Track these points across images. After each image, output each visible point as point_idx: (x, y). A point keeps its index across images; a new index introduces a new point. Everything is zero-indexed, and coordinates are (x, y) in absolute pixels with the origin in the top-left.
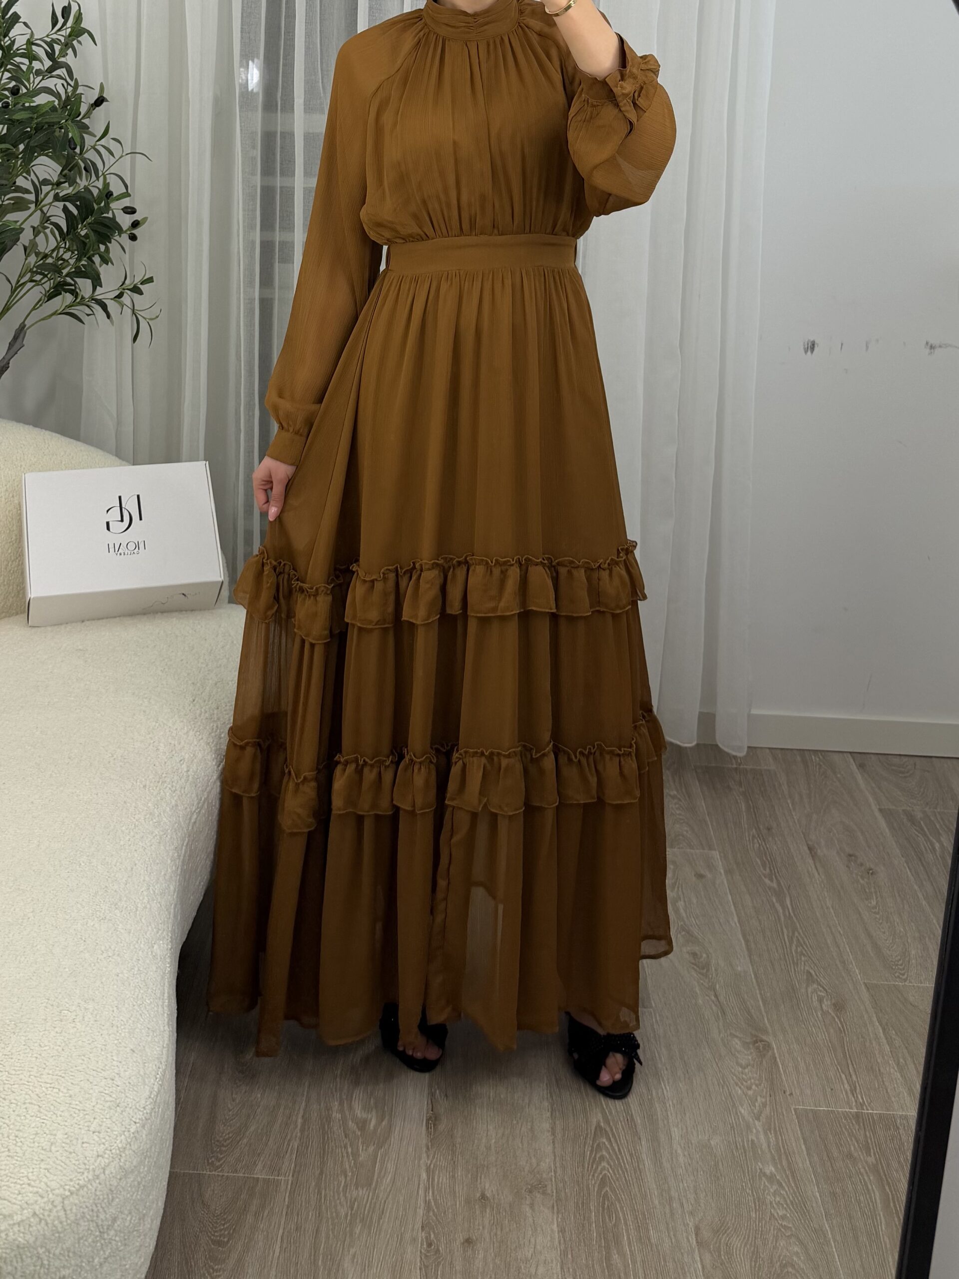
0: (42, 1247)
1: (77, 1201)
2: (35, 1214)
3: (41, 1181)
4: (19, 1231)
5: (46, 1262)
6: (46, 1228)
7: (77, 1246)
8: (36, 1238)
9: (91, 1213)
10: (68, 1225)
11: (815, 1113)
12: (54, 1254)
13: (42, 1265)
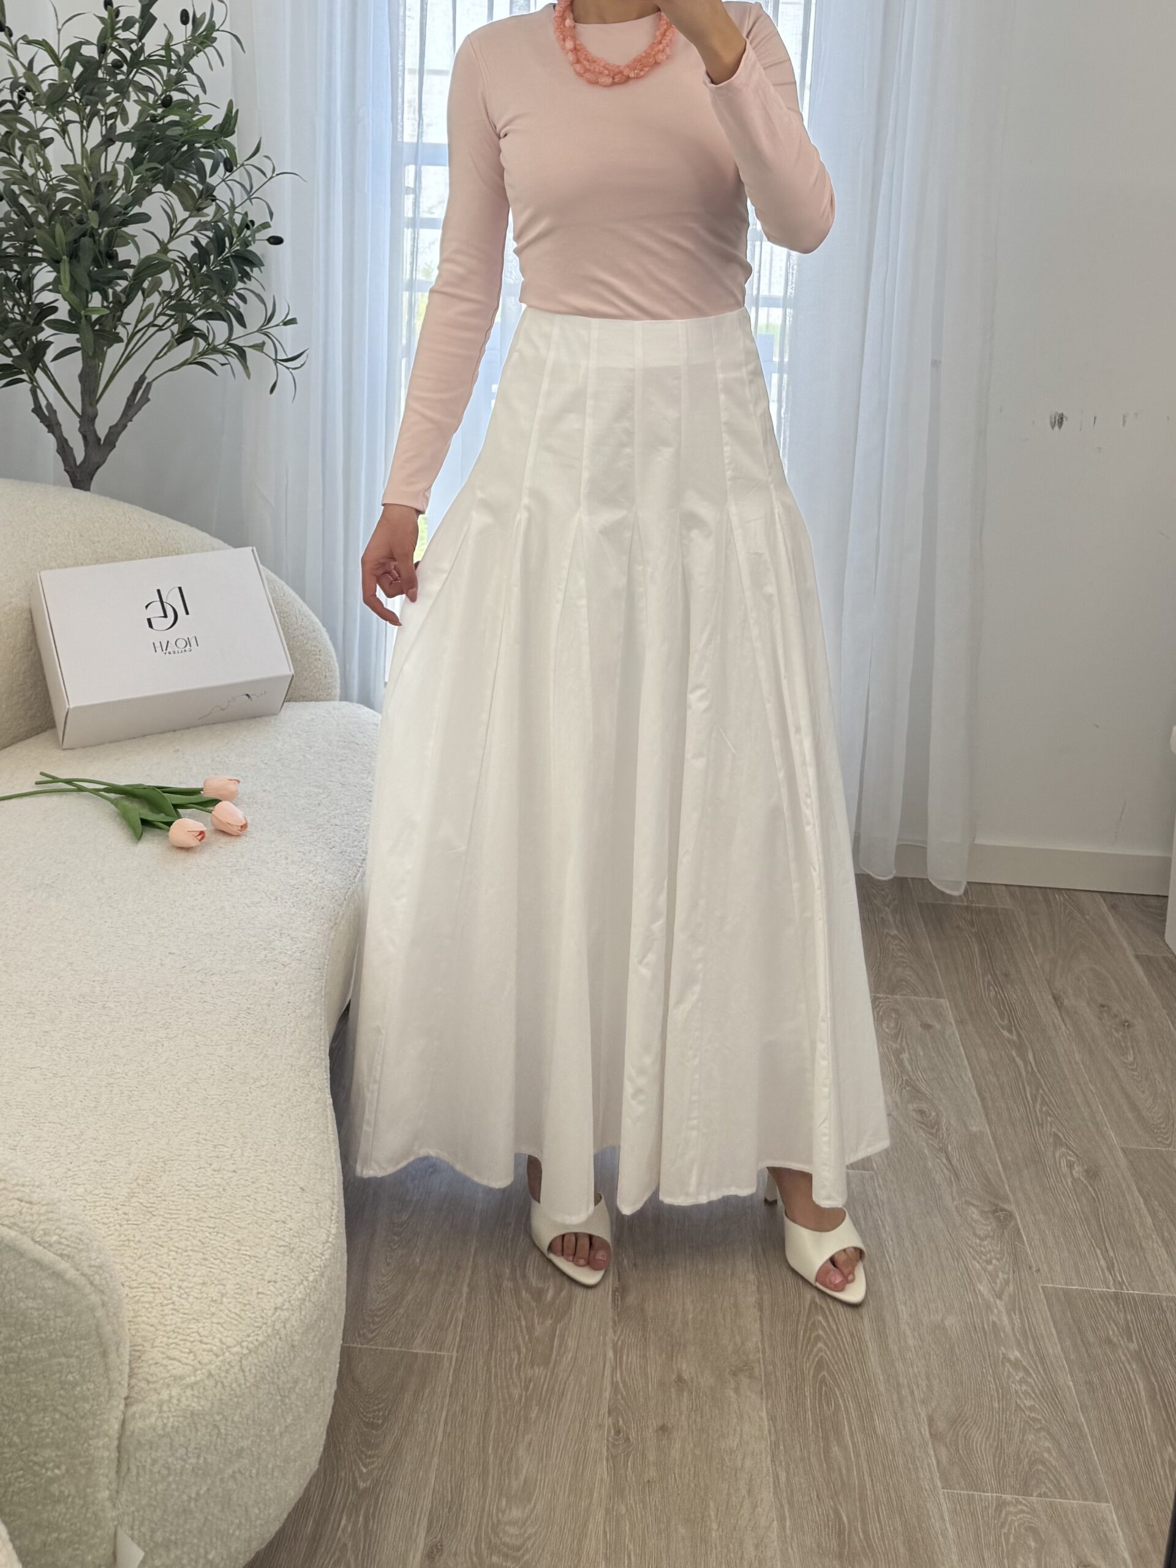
0: (218, 1414)
1: (256, 1361)
2: (210, 1375)
3: (214, 1338)
4: (193, 1395)
5: (223, 1431)
6: (223, 1391)
7: (257, 1411)
8: (212, 1404)
9: (271, 1374)
10: (247, 1388)
11: (1066, 1293)
12: (233, 1422)
13: (219, 1434)
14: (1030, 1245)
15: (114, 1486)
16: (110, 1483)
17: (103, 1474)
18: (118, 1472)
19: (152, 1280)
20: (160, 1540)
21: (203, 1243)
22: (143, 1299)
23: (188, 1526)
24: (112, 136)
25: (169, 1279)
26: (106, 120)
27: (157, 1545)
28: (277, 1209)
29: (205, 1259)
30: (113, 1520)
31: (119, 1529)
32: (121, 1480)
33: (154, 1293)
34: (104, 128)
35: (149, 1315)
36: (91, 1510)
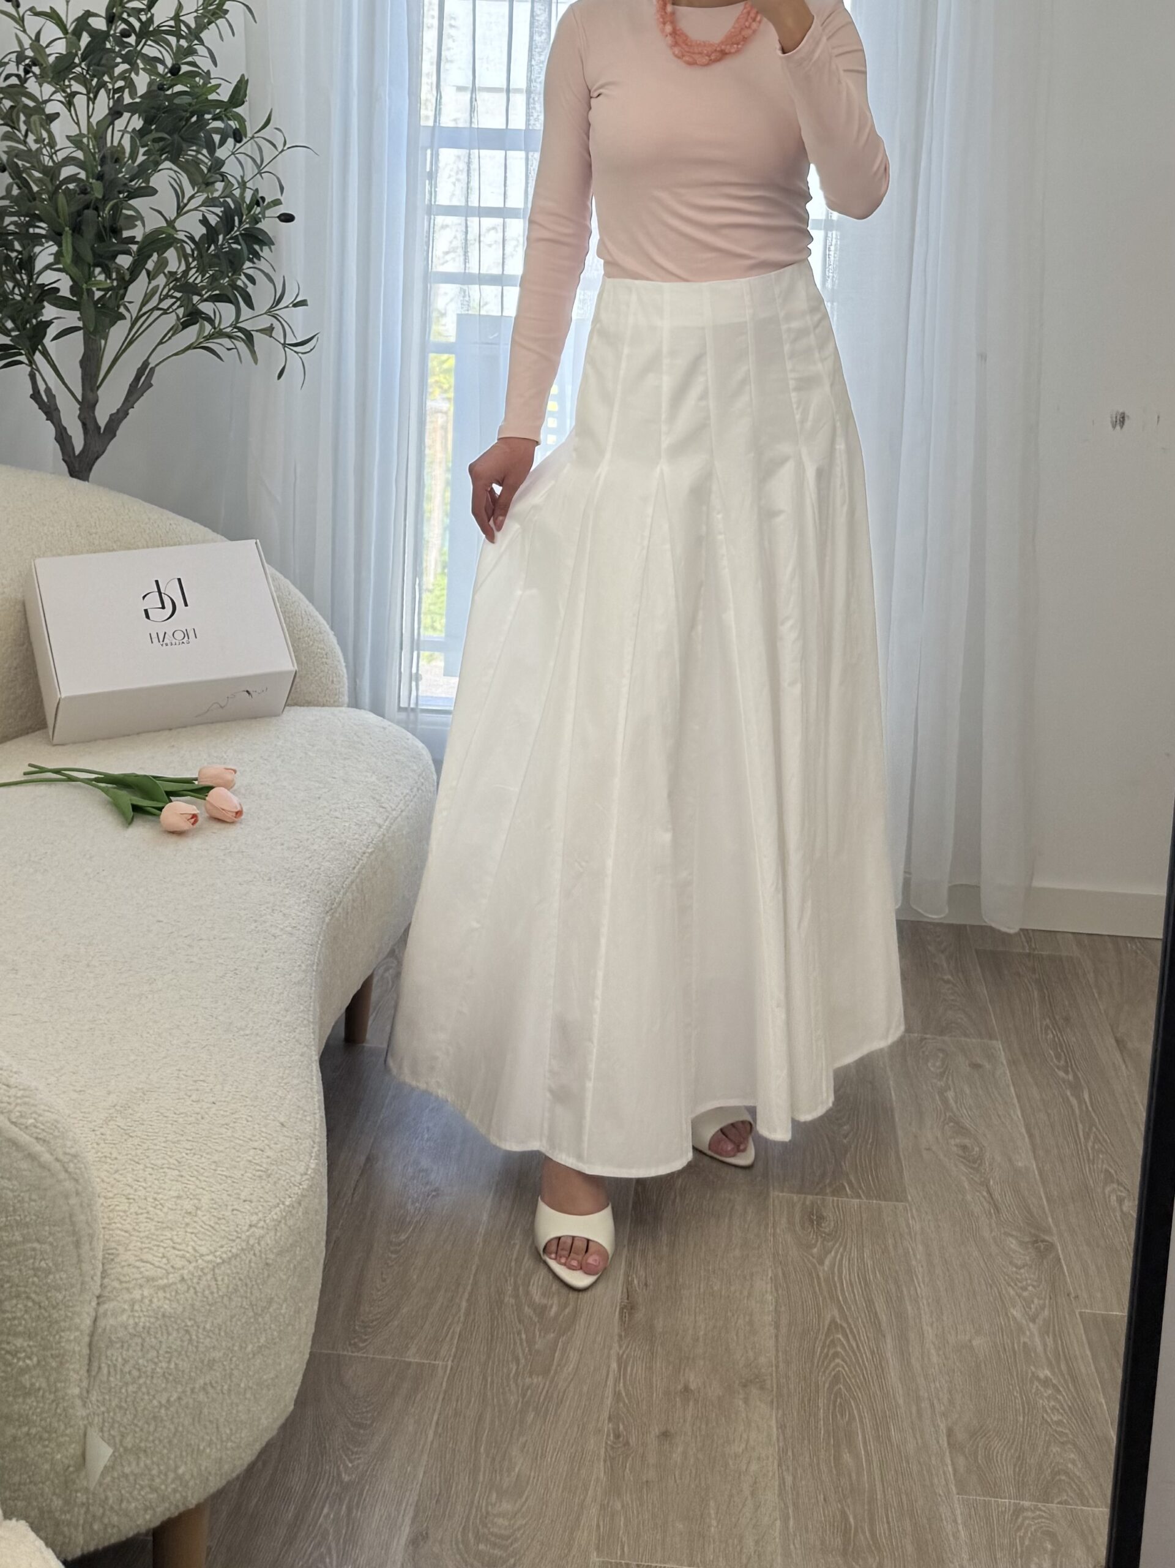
1: (229, 1272)
2: (183, 1279)
3: (187, 1245)
4: (165, 1297)
5: (194, 1338)
6: (195, 1297)
8: (184, 1307)
9: (244, 1286)
10: (220, 1297)
11: (1105, 1317)
12: (204, 1329)
13: (190, 1340)
14: (1070, 1273)
15: (85, 1384)
16: (81, 1380)
17: (73, 1370)
18: (88, 1371)
19: (128, 1192)
20: (130, 1446)
21: (179, 1162)
22: (118, 1208)
23: (157, 1435)
24: (119, 109)
25: (144, 1191)
26: (114, 94)
27: (126, 1449)
28: (256, 1138)
29: (182, 1176)
30: (83, 1418)
31: (89, 1428)
32: (92, 1379)
33: (130, 1203)
34: (111, 101)
35: (123, 1222)
36: (61, 1405)
